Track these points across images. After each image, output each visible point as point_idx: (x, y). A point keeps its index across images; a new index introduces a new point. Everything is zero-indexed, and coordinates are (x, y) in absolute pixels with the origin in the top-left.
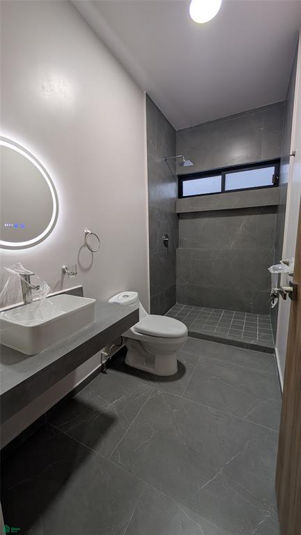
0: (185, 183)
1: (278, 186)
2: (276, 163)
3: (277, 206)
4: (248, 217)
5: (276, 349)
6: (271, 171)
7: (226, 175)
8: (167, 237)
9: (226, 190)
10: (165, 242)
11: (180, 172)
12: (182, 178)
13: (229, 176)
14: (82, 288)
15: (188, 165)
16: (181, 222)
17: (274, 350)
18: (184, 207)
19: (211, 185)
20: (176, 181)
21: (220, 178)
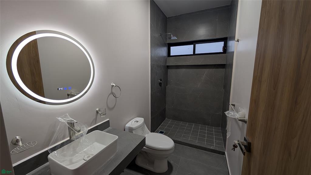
0: (172, 48)
1: (226, 53)
2: (225, 40)
3: (225, 64)
4: (208, 70)
5: (226, 153)
6: (222, 44)
7: (196, 45)
8: (161, 80)
9: (196, 53)
10: (160, 84)
11: (169, 41)
12: (170, 45)
13: (198, 46)
14: (109, 120)
15: (174, 38)
16: (169, 70)
17: (225, 153)
18: (171, 62)
19: (187, 50)
20: (166, 46)
21: (192, 46)
